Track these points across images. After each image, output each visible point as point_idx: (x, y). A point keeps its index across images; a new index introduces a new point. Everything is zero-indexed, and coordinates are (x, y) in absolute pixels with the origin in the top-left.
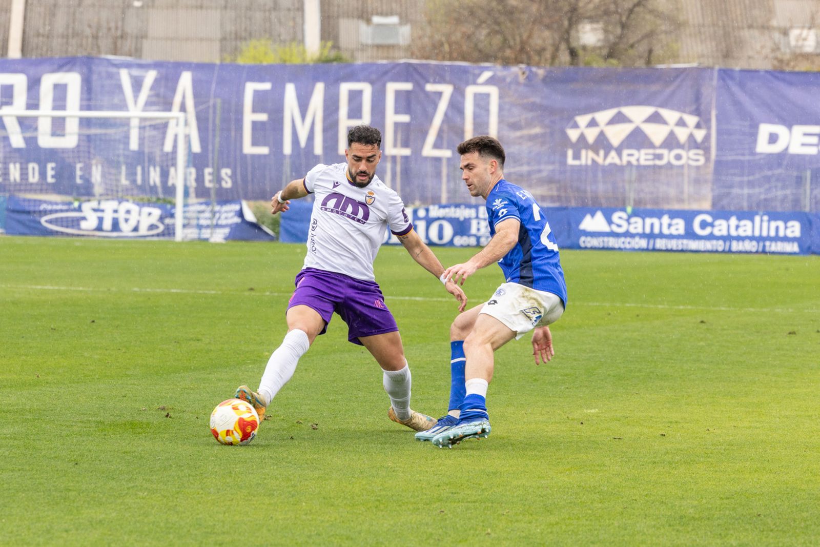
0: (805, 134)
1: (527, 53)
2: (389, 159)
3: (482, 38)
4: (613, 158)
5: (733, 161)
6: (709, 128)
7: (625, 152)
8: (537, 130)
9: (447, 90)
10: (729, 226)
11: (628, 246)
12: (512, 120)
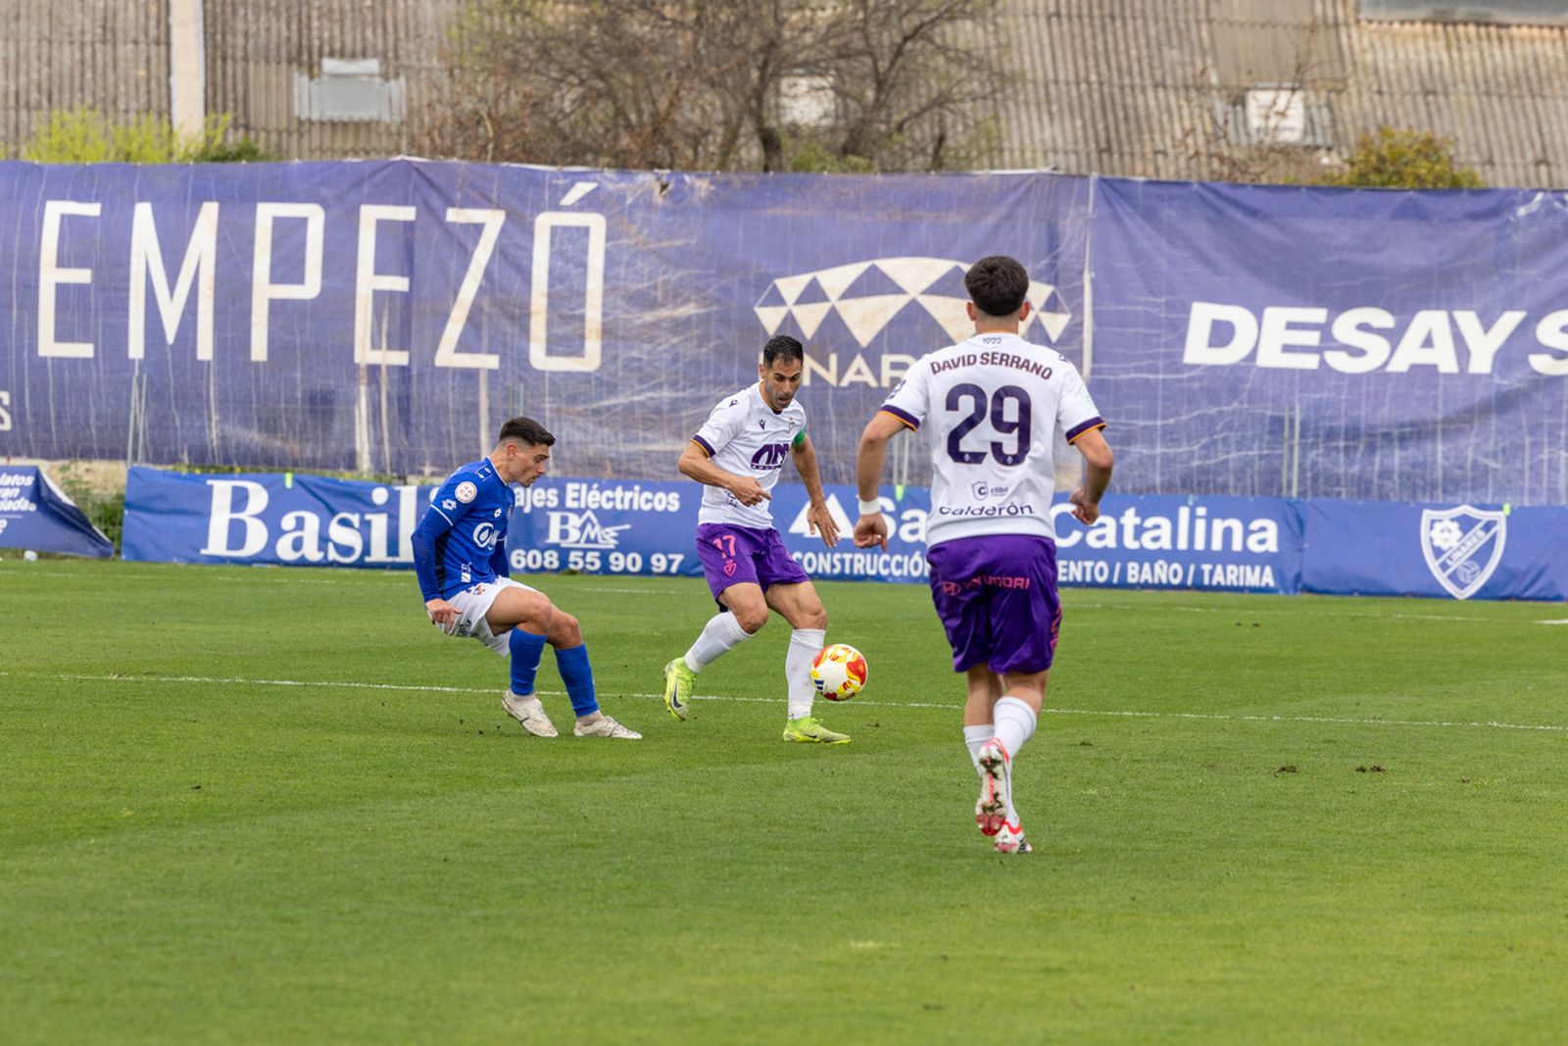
0: (1292, 326)
1: (668, 143)
2: (363, 374)
3: (567, 106)
4: (859, 371)
5: (1132, 383)
6: (1078, 310)
7: (887, 360)
8: (690, 310)
9: (493, 221)
10: (1120, 529)
11: (897, 573)
12: (634, 287)
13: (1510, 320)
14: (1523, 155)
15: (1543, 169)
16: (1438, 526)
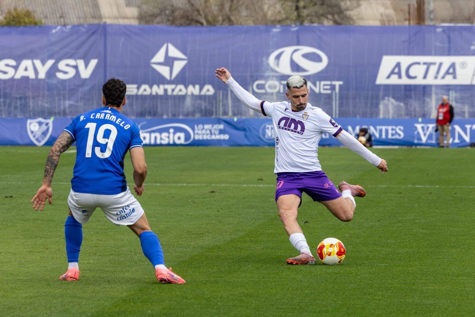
13: (50, 63)
14: (56, 15)
15: (62, 20)
16: (32, 125)
